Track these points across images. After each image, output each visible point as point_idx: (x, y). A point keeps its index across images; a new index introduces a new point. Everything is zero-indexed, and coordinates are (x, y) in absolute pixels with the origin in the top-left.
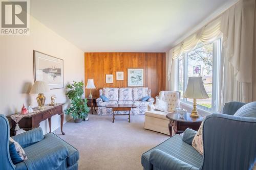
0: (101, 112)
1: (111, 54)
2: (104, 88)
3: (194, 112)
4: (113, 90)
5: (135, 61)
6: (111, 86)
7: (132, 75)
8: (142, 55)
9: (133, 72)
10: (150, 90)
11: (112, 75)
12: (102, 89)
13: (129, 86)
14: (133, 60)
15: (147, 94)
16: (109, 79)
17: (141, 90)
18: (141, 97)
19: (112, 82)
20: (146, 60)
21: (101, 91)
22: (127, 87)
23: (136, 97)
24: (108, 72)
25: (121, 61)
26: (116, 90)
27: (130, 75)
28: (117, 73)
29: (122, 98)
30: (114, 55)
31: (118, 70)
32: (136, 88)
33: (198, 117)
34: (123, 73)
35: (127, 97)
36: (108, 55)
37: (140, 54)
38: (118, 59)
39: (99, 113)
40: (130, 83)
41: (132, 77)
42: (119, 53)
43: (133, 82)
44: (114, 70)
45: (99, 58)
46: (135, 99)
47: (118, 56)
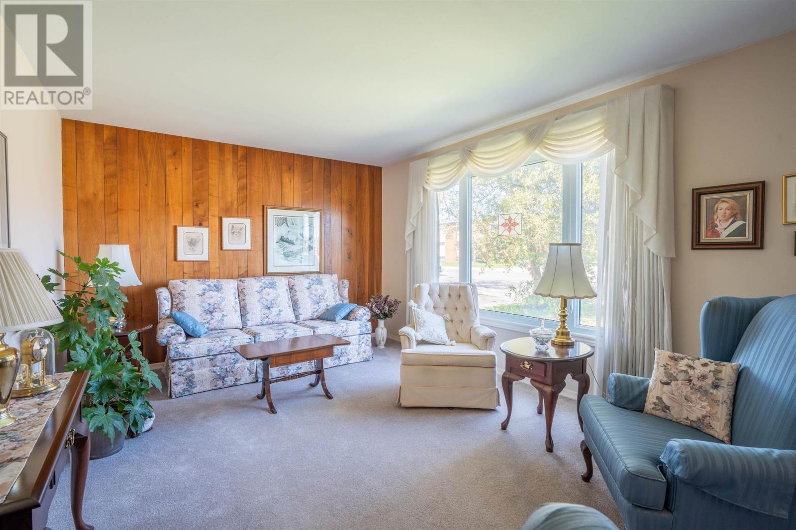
0: (190, 381)
1: (200, 146)
2: (176, 283)
3: (563, 334)
4: (218, 289)
5: (293, 185)
6: (200, 271)
7: (283, 231)
8: (315, 166)
9: (285, 220)
10: (346, 282)
11: (204, 231)
12: (166, 285)
13: (271, 269)
14: (286, 180)
15: (338, 297)
16: (192, 243)
17: (320, 282)
18: (323, 306)
19: (205, 257)
20: (328, 184)
21: (163, 294)
22: (265, 273)
23: (307, 309)
24: (188, 217)
25: (240, 178)
26: (230, 286)
27: (274, 234)
28: (226, 221)
29: (255, 316)
30: (213, 153)
31: (228, 212)
32: (301, 277)
33: (571, 345)
34: (247, 222)
35: (274, 311)
36: (187, 150)
37: (307, 160)
38: (229, 169)
39: (176, 389)
40: (276, 261)
41: (282, 239)
42: (235, 148)
43: (287, 256)
44: (214, 210)
45: (142, 153)
46: (302, 317)
47: (229, 156)
